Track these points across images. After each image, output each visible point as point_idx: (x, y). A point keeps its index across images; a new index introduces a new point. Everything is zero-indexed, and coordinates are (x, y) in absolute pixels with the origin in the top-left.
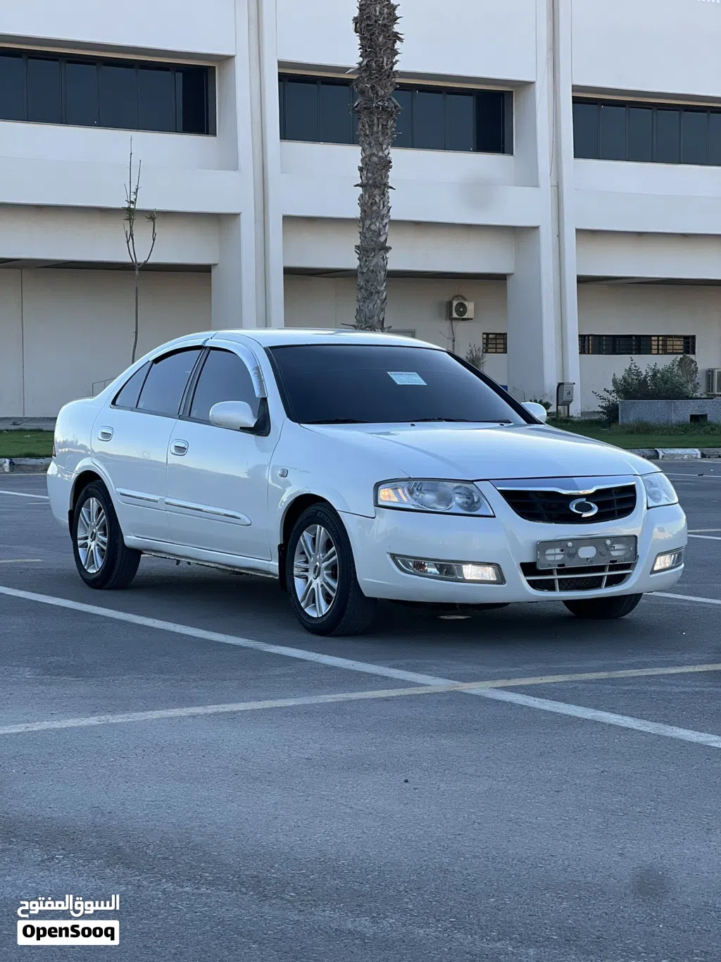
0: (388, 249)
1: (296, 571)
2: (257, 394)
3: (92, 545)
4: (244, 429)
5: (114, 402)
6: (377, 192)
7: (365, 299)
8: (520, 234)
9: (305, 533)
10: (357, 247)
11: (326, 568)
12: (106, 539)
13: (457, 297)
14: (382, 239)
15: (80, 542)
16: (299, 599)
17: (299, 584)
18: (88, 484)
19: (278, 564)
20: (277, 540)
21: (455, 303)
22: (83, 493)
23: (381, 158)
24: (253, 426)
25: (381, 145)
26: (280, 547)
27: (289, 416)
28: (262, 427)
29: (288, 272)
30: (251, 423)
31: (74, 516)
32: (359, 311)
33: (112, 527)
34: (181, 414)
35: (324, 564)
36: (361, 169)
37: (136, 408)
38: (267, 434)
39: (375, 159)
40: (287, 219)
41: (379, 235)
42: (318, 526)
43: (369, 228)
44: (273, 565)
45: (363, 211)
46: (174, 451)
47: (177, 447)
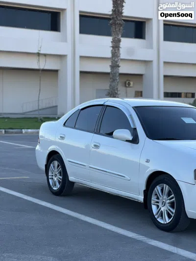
0: (119, 67)
1: (152, 202)
2: (132, 126)
3: (55, 179)
4: (127, 141)
5: (64, 125)
6: (117, 49)
7: (112, 82)
8: (147, 63)
9: (158, 187)
10: (110, 66)
11: (169, 203)
12: (61, 177)
13: (128, 80)
14: (118, 63)
15: (50, 177)
16: (154, 214)
17: (154, 208)
18: (53, 156)
19: (143, 198)
20: (144, 188)
21: (127, 82)
22: (52, 158)
23: (118, 39)
24: (131, 139)
25: (118, 34)
26: (144, 191)
27: (147, 136)
28: (135, 140)
29: (81, 72)
30: (131, 138)
31: (47, 167)
32: (110, 85)
33: (64, 173)
34: (95, 131)
35: (168, 201)
36: (112, 42)
37: (74, 128)
38: (138, 143)
39: (116, 39)
40: (81, 57)
41: (117, 62)
42: (165, 185)
43: (114, 60)
44: (141, 198)
45: (112, 55)
46: (93, 146)
47: (95, 145)
